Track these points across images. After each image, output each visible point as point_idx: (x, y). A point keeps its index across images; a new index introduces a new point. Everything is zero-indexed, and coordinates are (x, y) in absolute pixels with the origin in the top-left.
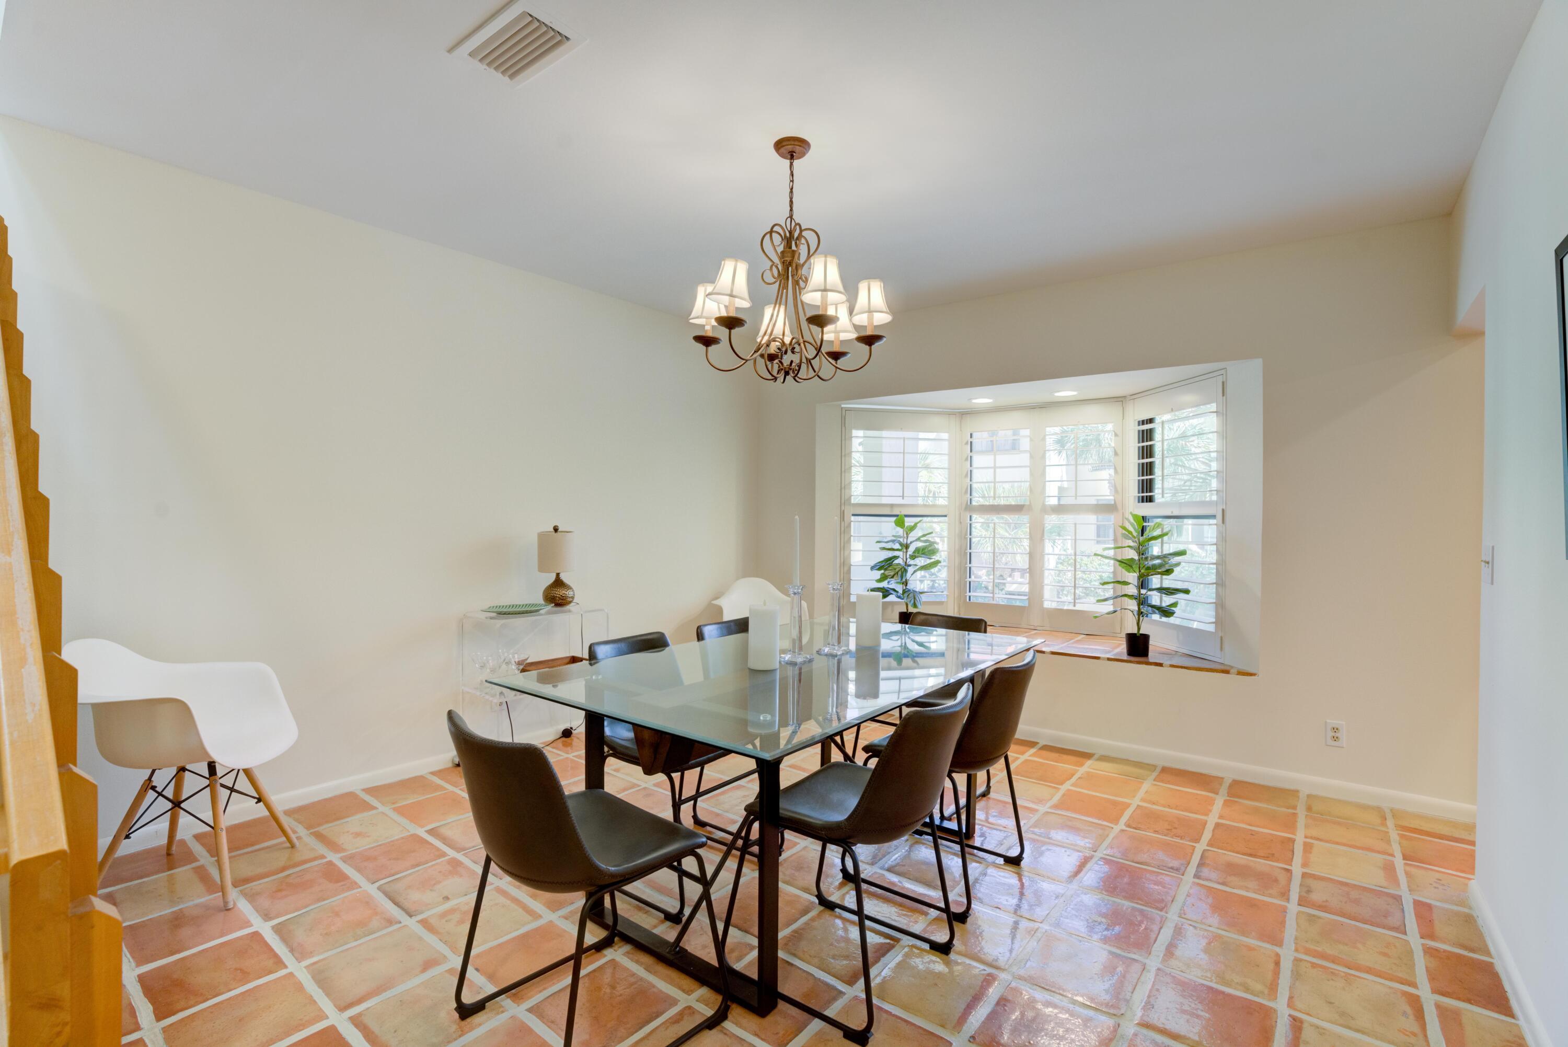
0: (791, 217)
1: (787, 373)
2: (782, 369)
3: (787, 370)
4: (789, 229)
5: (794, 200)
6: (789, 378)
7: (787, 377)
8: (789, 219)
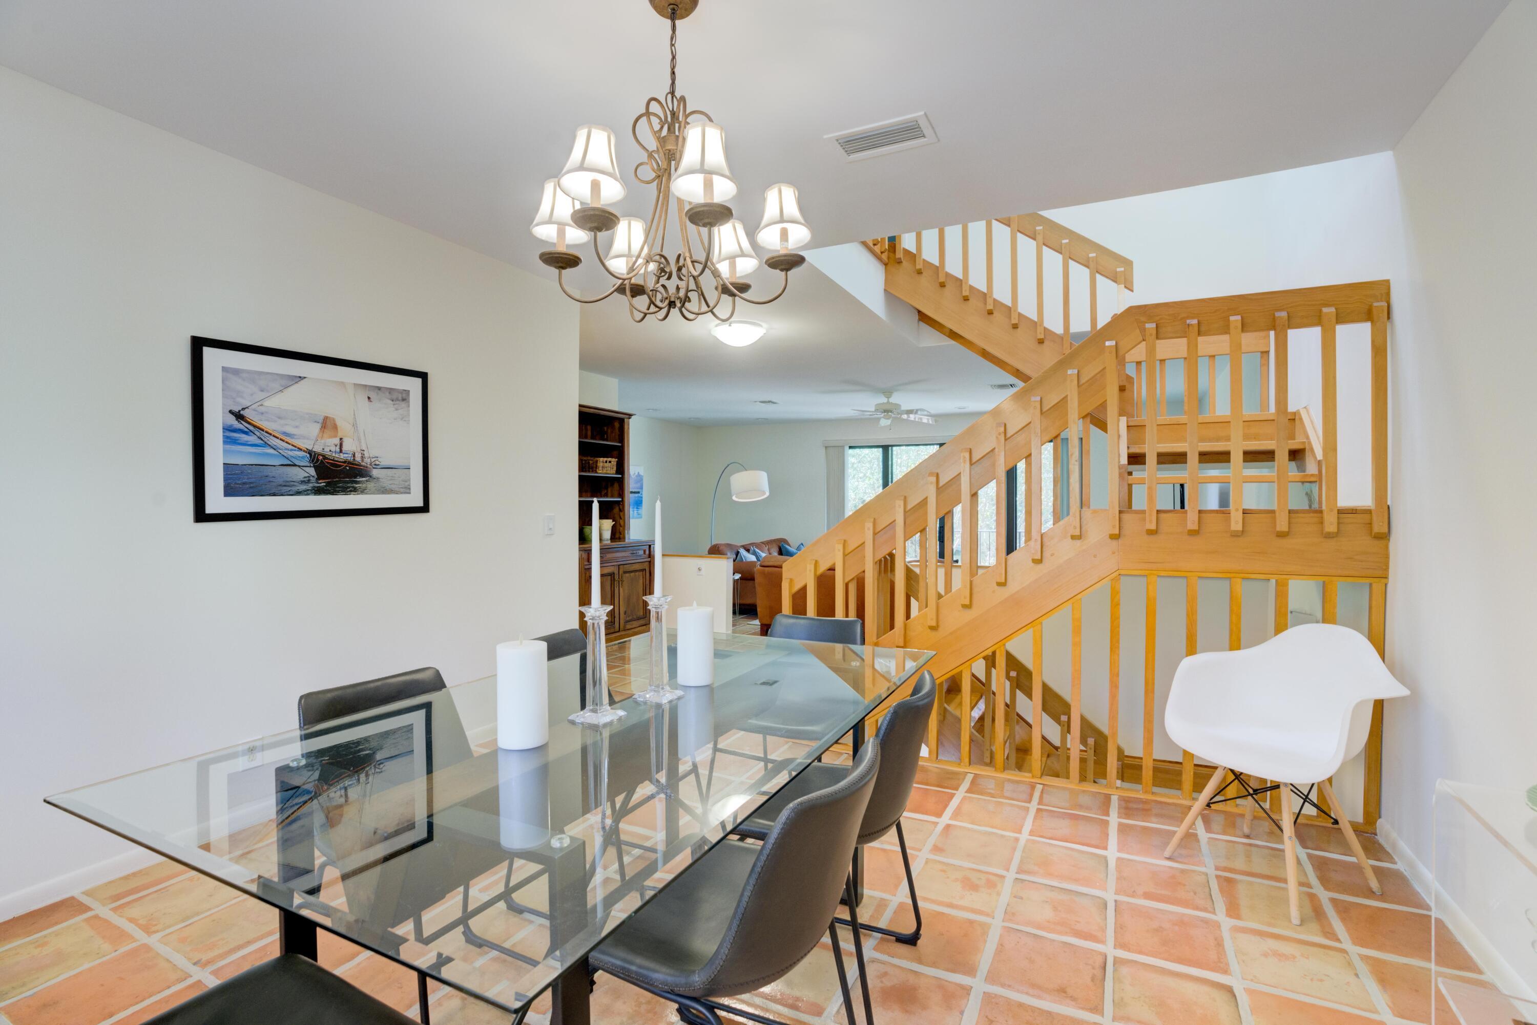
0: (672, 93)
1: (672, 304)
2: (667, 298)
3: (672, 299)
4: (671, 109)
5: (676, 70)
6: (675, 312)
7: (672, 310)
8: (670, 96)
